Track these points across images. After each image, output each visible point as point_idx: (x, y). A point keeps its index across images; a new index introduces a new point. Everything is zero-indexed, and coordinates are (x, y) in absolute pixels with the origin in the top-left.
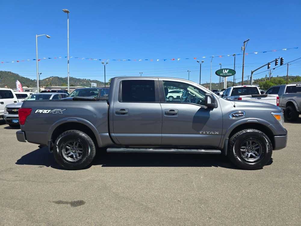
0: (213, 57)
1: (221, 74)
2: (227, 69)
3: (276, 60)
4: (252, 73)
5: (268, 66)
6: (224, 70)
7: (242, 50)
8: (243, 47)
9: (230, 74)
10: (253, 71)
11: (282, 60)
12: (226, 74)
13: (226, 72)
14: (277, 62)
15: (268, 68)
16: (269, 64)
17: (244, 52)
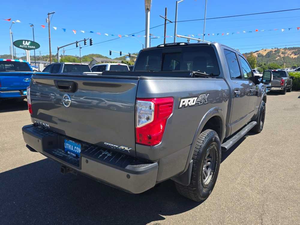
0: (14, 23)
1: (21, 46)
2: (28, 41)
3: (85, 40)
4: (58, 49)
5: (77, 45)
6: (24, 42)
7: (47, 22)
8: (48, 19)
9: (32, 47)
10: (59, 47)
11: (91, 40)
12: (27, 47)
13: (28, 44)
14: (86, 42)
15: (77, 46)
16: (77, 43)
17: (49, 25)
